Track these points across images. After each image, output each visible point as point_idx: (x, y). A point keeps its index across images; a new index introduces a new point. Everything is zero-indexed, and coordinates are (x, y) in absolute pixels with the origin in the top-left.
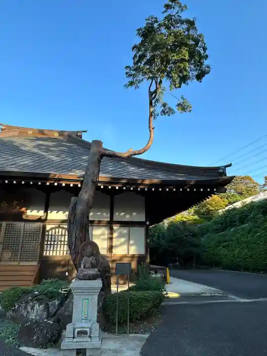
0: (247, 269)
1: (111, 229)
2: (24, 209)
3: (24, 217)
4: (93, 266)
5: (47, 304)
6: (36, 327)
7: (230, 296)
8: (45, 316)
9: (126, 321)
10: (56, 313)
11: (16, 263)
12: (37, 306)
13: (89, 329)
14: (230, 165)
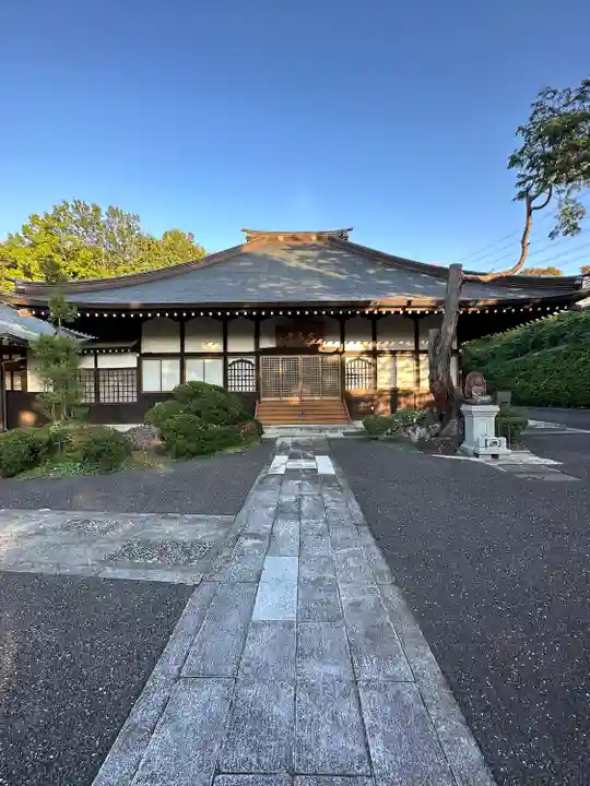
0: (557, 404)
1: (418, 360)
2: (320, 341)
3: (320, 349)
5: (428, 428)
10: (438, 434)
11: (319, 398)
13: (498, 441)
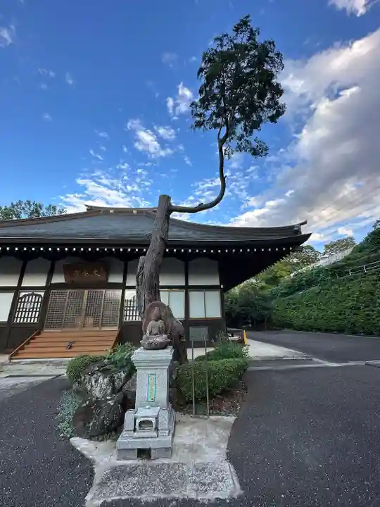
4: (161, 332)
5: (112, 377)
6: (96, 407)
7: (315, 360)
8: (109, 391)
9: (204, 399)
10: (121, 388)
11: (98, 329)
12: (101, 379)
13: (154, 419)
14: (305, 223)
